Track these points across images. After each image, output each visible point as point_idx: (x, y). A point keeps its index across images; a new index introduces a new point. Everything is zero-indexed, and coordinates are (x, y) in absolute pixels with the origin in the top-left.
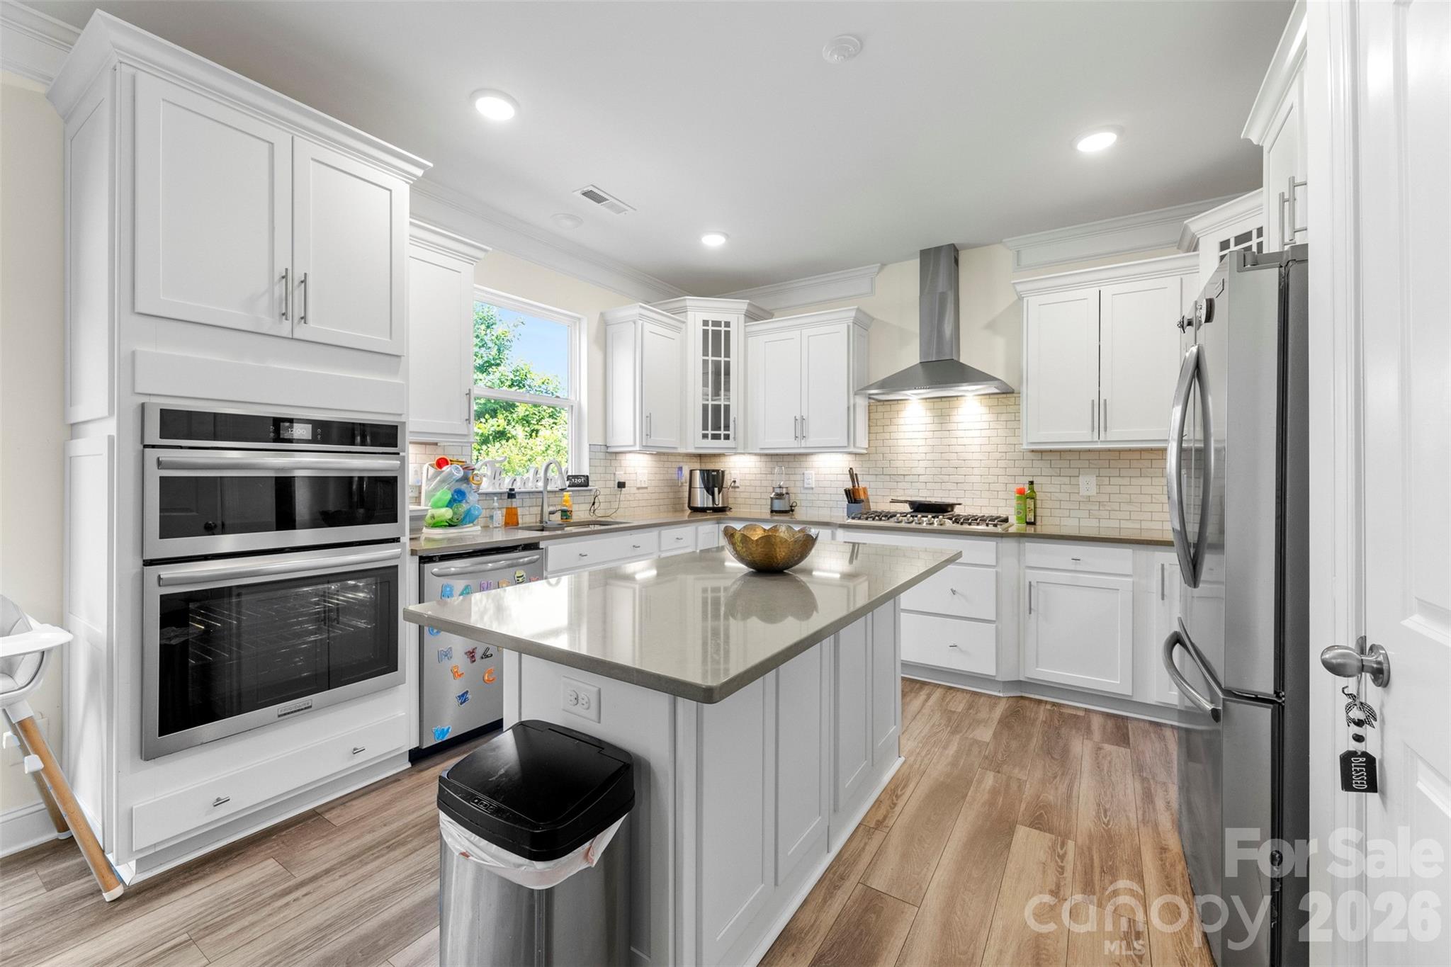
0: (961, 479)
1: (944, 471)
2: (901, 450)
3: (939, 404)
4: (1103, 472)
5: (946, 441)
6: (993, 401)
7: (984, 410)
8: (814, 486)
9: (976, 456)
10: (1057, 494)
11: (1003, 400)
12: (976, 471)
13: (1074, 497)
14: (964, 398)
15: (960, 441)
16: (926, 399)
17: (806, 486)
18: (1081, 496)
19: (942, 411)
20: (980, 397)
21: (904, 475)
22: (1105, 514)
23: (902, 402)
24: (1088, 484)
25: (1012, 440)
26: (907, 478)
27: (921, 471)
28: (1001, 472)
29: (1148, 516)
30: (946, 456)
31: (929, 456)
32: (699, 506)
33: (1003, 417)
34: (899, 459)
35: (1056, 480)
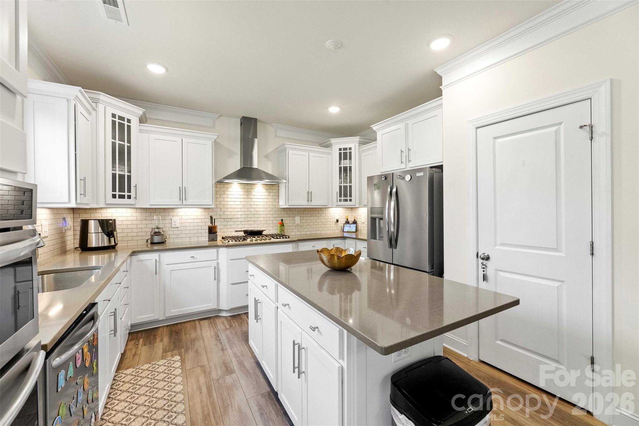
0: (256, 219)
1: (249, 216)
2: (229, 206)
3: (246, 187)
4: (302, 215)
5: (249, 203)
6: (268, 188)
7: (265, 191)
8: (178, 226)
9: (262, 210)
10: (289, 224)
11: (272, 187)
12: (262, 216)
13: (294, 225)
14: (257, 185)
15: (256, 203)
16: (241, 183)
17: (173, 226)
18: (296, 224)
19: (248, 190)
20: (263, 185)
21: (231, 218)
22: (302, 230)
23: (230, 184)
24: (298, 220)
25: (275, 203)
26: (232, 220)
27: (239, 216)
28: (270, 216)
29: (312, 229)
30: (250, 210)
31: (242, 210)
32: (94, 246)
33: (271, 194)
34: (228, 211)
35: (288, 219)
